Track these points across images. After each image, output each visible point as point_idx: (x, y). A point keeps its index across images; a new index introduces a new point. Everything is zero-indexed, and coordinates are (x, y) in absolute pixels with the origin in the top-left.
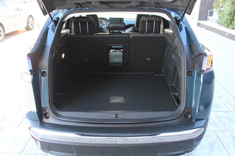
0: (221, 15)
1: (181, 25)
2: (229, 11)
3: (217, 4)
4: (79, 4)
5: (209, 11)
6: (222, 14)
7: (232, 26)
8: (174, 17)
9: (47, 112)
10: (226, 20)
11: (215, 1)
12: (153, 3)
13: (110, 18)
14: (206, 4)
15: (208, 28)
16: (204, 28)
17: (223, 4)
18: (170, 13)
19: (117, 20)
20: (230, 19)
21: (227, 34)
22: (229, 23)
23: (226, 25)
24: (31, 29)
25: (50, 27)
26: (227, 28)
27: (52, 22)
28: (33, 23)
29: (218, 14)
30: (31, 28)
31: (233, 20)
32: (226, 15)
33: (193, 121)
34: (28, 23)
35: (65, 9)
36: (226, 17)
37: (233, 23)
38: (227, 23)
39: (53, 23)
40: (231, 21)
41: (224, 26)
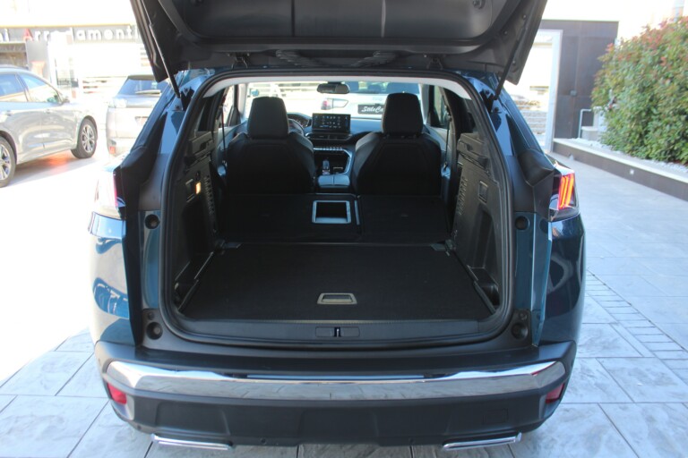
0: (613, 121)
1: (496, 110)
2: (634, 109)
3: (601, 92)
4: (244, 55)
5: (582, 111)
6: (617, 118)
7: (645, 149)
8: (479, 90)
9: (156, 320)
10: (628, 134)
11: (596, 86)
12: (428, 56)
13: (314, 115)
14: (573, 93)
15: (581, 157)
16: (572, 157)
17: (617, 91)
18: (471, 81)
19: (333, 121)
20: (637, 133)
21: (632, 172)
22: (635, 141)
23: (629, 147)
24: (88, 156)
25: (170, 111)
26: (632, 155)
27: (176, 97)
28: (93, 137)
29: (607, 117)
30: (89, 151)
31: (647, 132)
32: (626, 122)
33: (535, 344)
34: (81, 137)
35: (209, 68)
36: (628, 127)
37: (645, 142)
38: (631, 142)
39: (177, 101)
40: (641, 136)
41: (624, 151)
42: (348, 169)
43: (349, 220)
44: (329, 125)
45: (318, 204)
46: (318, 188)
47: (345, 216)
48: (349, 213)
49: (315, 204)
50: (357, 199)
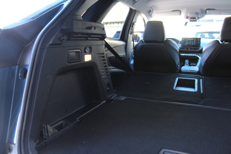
42: (198, 64)
43: (196, 90)
44: (190, 43)
45: (179, 79)
46: (180, 72)
47: (194, 87)
48: (196, 86)
49: (177, 79)
50: (202, 78)
